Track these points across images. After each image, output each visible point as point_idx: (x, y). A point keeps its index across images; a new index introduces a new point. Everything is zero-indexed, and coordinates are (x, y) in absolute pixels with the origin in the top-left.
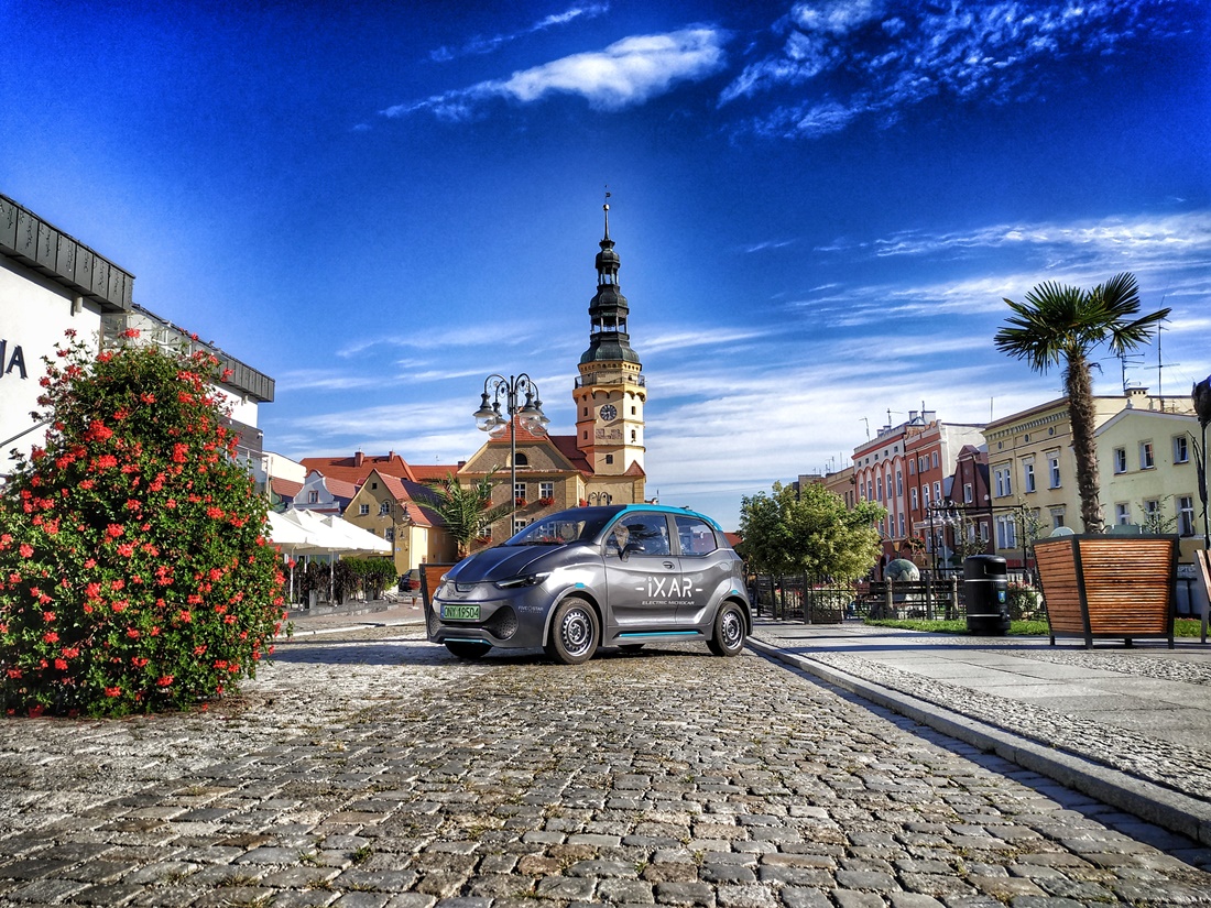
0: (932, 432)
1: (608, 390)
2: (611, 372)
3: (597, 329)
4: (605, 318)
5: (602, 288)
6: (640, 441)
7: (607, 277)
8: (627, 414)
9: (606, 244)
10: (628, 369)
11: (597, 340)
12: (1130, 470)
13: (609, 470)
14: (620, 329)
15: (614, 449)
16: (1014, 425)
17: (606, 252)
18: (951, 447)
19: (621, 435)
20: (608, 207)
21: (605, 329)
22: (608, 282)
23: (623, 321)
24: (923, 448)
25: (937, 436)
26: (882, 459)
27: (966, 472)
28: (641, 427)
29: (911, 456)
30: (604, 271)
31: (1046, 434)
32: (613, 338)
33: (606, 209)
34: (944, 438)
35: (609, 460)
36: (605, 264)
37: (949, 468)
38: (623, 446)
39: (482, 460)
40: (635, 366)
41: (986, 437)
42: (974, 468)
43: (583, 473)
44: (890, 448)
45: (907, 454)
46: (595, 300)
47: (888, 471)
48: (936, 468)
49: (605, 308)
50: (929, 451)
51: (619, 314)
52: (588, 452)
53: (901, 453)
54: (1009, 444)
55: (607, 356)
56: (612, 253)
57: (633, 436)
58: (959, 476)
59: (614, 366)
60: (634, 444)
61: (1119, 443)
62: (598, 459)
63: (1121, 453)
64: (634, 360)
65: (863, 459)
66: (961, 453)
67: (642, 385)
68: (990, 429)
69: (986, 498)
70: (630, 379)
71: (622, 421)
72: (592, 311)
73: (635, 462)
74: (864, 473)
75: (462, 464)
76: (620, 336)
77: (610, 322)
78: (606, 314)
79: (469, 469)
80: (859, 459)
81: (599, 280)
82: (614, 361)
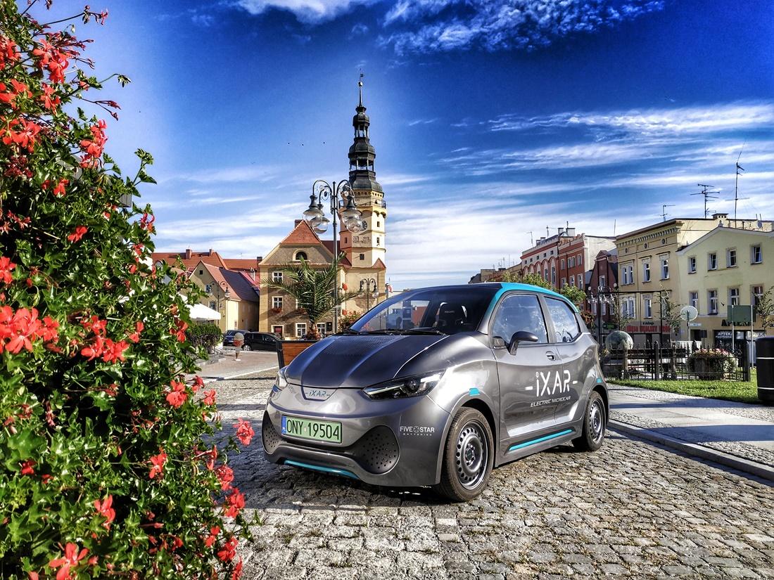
0: (578, 241)
1: (361, 210)
2: (364, 198)
3: (354, 168)
4: (360, 161)
5: (357, 139)
6: (382, 245)
7: (361, 132)
8: (374, 227)
9: (360, 109)
10: (375, 196)
11: (354, 176)
12: (719, 268)
13: (362, 264)
14: (369, 168)
15: (364, 251)
16: (636, 237)
17: (361, 115)
18: (591, 252)
19: (370, 240)
20: (361, 84)
21: (359, 168)
22: (361, 136)
23: (371, 163)
24: (571, 252)
25: (582, 244)
26: (541, 260)
27: (601, 268)
28: (383, 235)
29: (562, 258)
30: (359, 128)
31: (660, 243)
32: (365, 174)
33: (360, 85)
34: (586, 246)
35: (362, 257)
36: (360, 123)
37: (589, 265)
38: (371, 248)
39: (276, 255)
40: (380, 194)
41: (617, 245)
42: (607, 265)
43: (345, 266)
44: (548, 251)
45: (560, 256)
46: (353, 148)
47: (546, 266)
48: (581, 265)
49: (360, 154)
50: (575, 254)
51: (369, 158)
52: (348, 252)
53: (555, 255)
54: (633, 250)
55: (361, 187)
56: (364, 116)
57: (378, 242)
58: (596, 269)
59: (366, 193)
60: (379, 247)
61: (712, 251)
62: (354, 258)
63: (713, 257)
64: (379, 190)
65: (528, 259)
66: (599, 255)
67: (384, 206)
68: (618, 239)
69: (615, 285)
70: (376, 203)
71: (371, 231)
72: (350, 155)
73: (379, 259)
74: (529, 268)
75: (260, 259)
76: (370, 173)
77: (363, 163)
78: (360, 158)
79: (266, 262)
80: (525, 259)
81: (355, 134)
82: (365, 190)
